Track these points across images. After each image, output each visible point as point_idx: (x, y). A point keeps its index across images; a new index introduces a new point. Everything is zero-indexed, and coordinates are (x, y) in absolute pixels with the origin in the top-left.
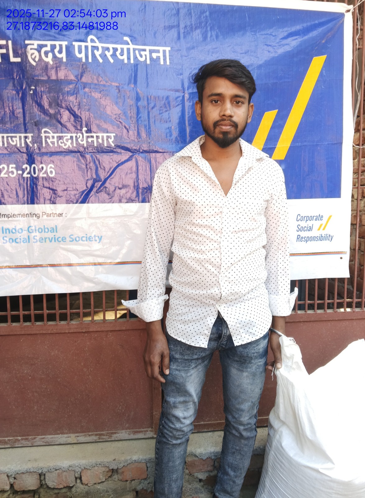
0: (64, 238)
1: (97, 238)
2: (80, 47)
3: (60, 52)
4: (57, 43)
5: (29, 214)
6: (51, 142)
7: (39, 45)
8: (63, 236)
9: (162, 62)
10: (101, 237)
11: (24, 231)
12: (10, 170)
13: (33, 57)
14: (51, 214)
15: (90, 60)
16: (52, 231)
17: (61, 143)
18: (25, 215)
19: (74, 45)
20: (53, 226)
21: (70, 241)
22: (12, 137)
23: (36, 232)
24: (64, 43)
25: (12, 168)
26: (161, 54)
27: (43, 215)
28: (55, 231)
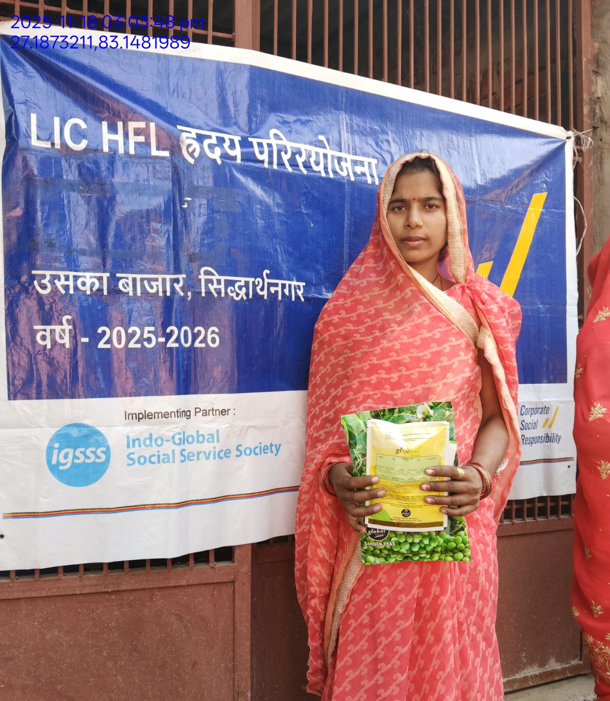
0: (227, 452)
1: (274, 448)
2: (261, 146)
3: (232, 148)
4: (226, 136)
5: (175, 411)
6: (215, 290)
7: (198, 135)
8: (227, 448)
10: (279, 445)
11: (165, 443)
12: (146, 335)
13: (191, 150)
14: (209, 411)
15: (275, 166)
16: (211, 440)
17: (231, 291)
18: (168, 414)
19: (252, 142)
20: (211, 432)
21: (237, 456)
22: (149, 280)
23: (184, 444)
24: (237, 138)
25: (149, 332)
26: (366, 169)
27: (196, 412)
28: (215, 440)
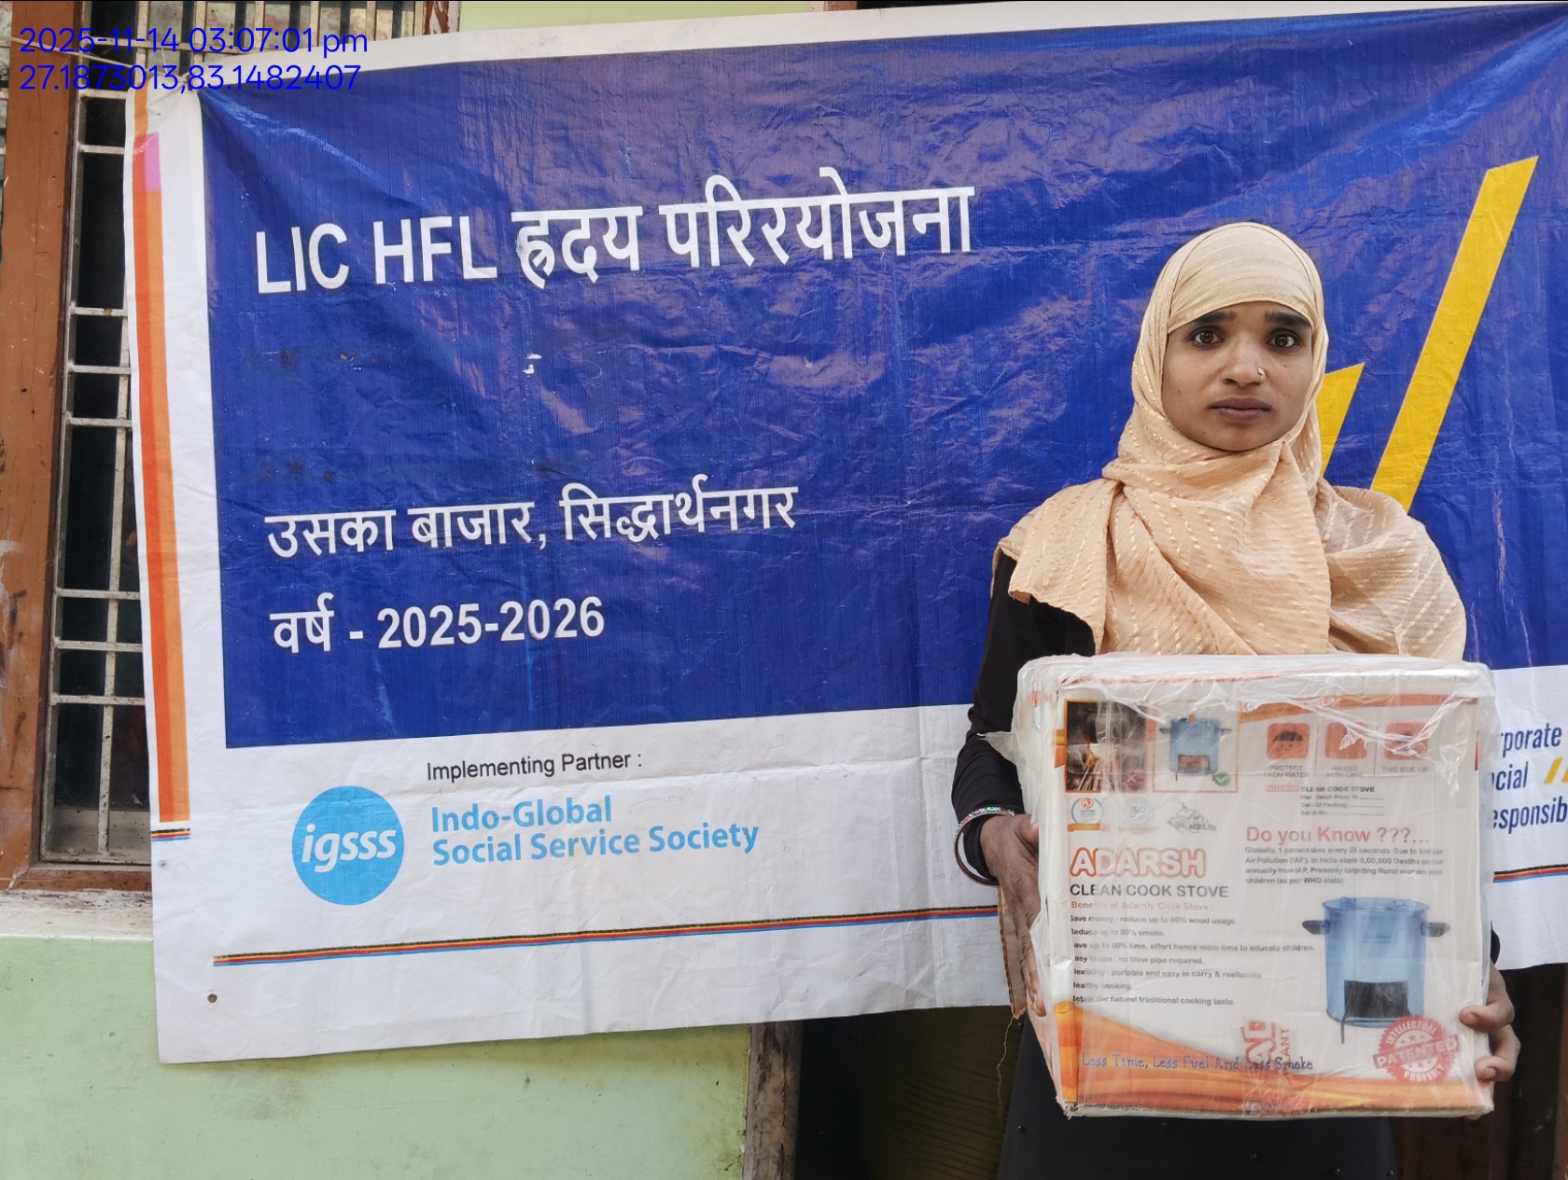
0: (632, 840)
1: (740, 836)
2: (681, 220)
3: (622, 240)
4: (611, 214)
5: (520, 761)
6: (594, 526)
7: (551, 224)
8: (630, 833)
9: (945, 247)
10: (755, 830)
11: (501, 821)
12: (463, 621)
13: (537, 261)
14: (590, 759)
15: (715, 261)
16: (594, 816)
17: (625, 527)
18: (506, 768)
19: (664, 217)
20: (596, 802)
21: (653, 849)
22: (467, 516)
23: (541, 823)
24: (633, 213)
25: (469, 614)
26: (942, 218)
27: (564, 763)
28: (604, 816)
